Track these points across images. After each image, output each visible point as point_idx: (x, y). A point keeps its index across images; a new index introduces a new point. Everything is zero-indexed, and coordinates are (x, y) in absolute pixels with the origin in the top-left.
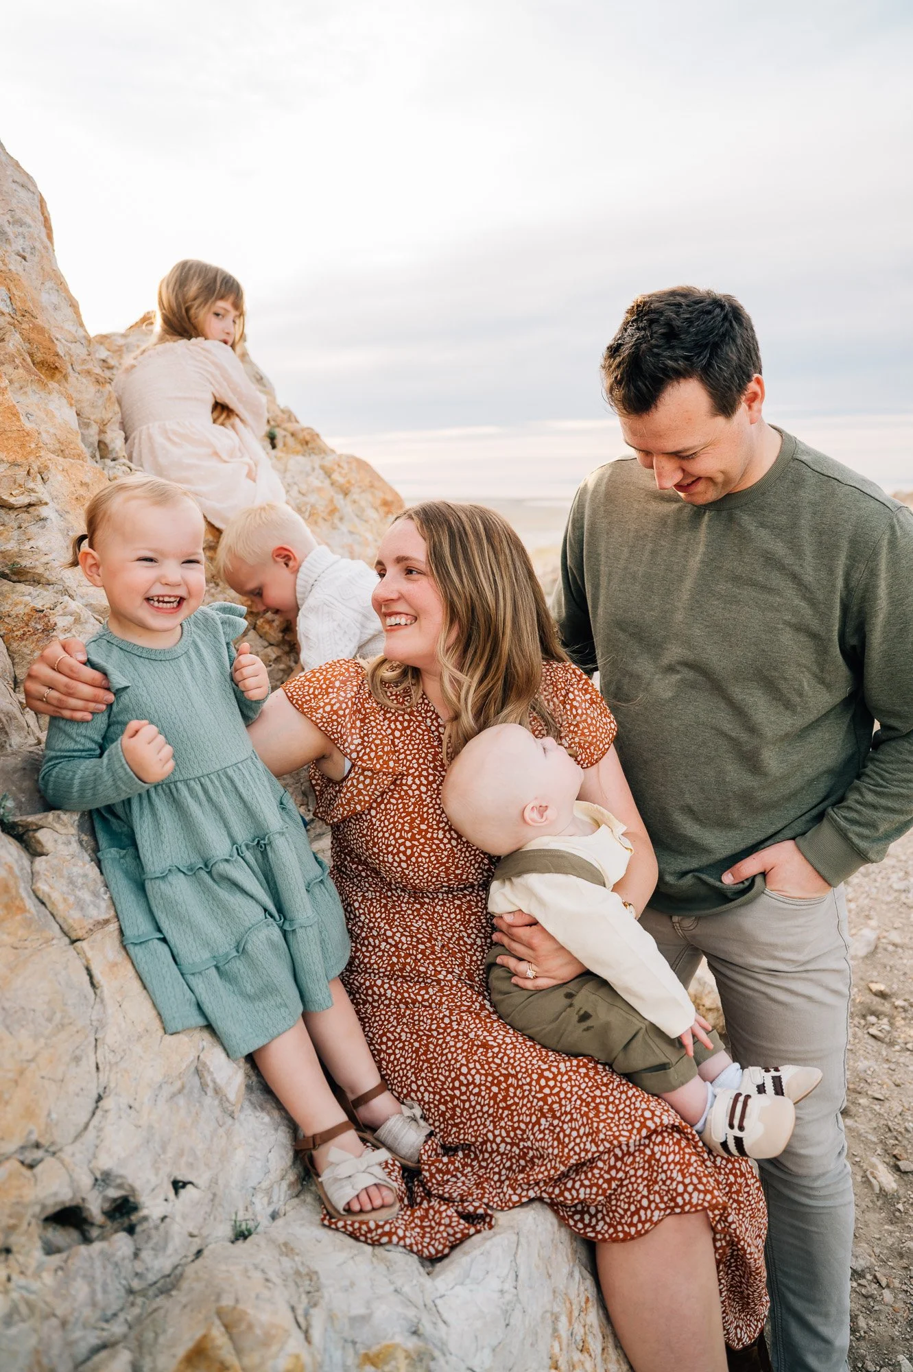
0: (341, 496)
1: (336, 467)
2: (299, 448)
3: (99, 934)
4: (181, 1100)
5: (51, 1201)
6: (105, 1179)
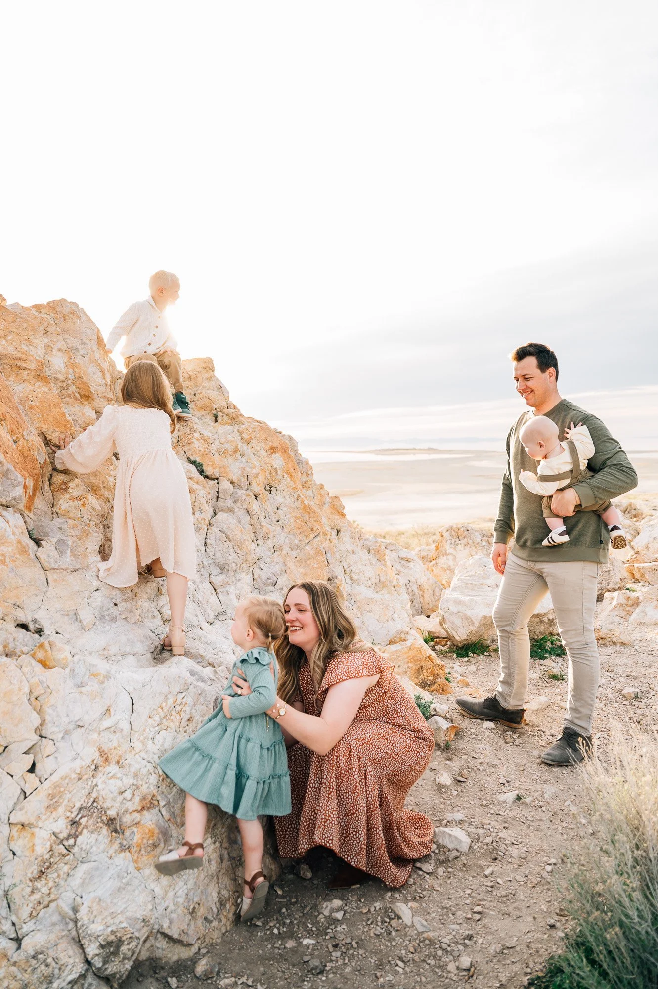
0: (244, 444)
1: (245, 429)
2: (230, 421)
3: (53, 571)
4: (66, 617)
5: (18, 618)
6: (35, 621)
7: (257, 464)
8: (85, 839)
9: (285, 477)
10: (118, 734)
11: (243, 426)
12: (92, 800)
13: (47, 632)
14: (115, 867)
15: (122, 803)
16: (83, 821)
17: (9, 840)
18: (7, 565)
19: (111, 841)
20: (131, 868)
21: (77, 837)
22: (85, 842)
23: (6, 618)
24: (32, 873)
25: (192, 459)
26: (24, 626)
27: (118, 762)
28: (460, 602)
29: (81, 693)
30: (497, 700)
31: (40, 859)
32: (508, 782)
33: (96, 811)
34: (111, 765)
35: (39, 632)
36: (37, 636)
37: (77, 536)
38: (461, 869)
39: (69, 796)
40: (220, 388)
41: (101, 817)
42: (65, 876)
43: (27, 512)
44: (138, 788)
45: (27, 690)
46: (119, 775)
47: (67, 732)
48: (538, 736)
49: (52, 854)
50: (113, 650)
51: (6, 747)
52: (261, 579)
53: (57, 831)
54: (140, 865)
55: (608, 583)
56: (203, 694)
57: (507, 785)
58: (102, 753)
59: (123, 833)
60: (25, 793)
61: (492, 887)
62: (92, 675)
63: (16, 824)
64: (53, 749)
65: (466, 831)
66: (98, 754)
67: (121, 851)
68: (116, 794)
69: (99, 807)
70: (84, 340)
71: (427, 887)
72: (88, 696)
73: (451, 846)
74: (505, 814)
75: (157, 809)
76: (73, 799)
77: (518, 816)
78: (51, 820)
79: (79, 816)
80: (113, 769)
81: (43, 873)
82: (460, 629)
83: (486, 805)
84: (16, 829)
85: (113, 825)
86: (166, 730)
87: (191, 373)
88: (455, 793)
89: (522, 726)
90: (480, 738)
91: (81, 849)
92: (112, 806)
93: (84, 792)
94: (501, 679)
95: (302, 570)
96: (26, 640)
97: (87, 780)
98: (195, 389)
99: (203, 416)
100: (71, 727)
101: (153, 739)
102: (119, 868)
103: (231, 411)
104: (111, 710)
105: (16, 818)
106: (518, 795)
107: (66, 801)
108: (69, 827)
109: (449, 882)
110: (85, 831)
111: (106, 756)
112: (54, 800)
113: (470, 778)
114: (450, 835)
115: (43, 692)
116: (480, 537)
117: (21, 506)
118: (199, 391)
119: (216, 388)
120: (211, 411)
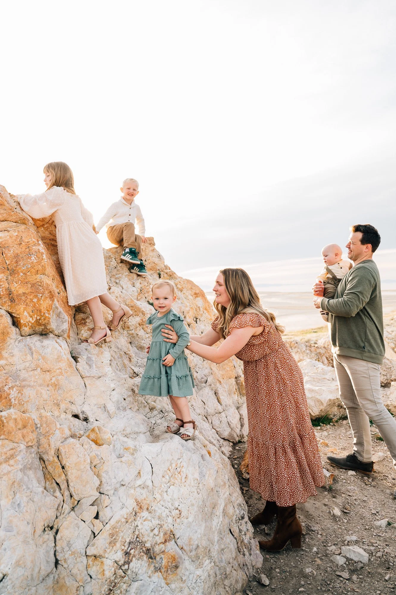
0: (180, 292)
1: (179, 283)
2: (168, 277)
3: (87, 378)
4: (100, 409)
5: (73, 411)
6: (83, 412)
7: (188, 304)
8: (135, 564)
9: (205, 312)
10: (145, 490)
11: (177, 280)
12: (136, 536)
13: (91, 419)
14: (153, 583)
15: (153, 537)
16: (132, 552)
17: (87, 567)
18: (63, 375)
19: (149, 565)
20: (163, 584)
21: (130, 563)
22: (135, 567)
23: (67, 411)
24: (105, 591)
26: (76, 416)
27: (148, 509)
28: (313, 390)
29: (121, 462)
30: (355, 456)
31: (108, 580)
32: (377, 512)
33: (139, 544)
34: (144, 512)
35: (86, 420)
36: (85, 423)
37: (96, 354)
38: (368, 576)
39: (122, 534)
40: (159, 256)
41: (142, 548)
42: (125, 592)
43: (68, 339)
44: (161, 527)
45: (89, 461)
46: (150, 518)
47: (116, 490)
48: (385, 480)
49: (116, 577)
50: (128, 430)
51: (79, 501)
52: (198, 379)
53: (117, 560)
54: (168, 581)
55: (391, 375)
56: (191, 460)
57: (377, 514)
58: (138, 503)
59: (155, 558)
60: (94, 534)
61: (393, 588)
62: (125, 449)
63: (91, 556)
64: (109, 501)
65: (363, 548)
66: (135, 504)
67: (155, 571)
68: (149, 531)
69: (140, 541)
71: (349, 589)
72: (126, 464)
73: (356, 559)
74: (383, 535)
75: (174, 540)
76: (125, 537)
77: (392, 537)
78: (113, 552)
79: (129, 549)
80: (145, 514)
81: (111, 590)
82: (314, 408)
83: (368, 529)
84: (91, 559)
85: (150, 554)
86: (173, 485)
88: (346, 521)
89: (373, 473)
90: (349, 482)
91: (133, 571)
92: (148, 540)
93: (131, 531)
94: (355, 442)
95: (221, 372)
96: (80, 426)
97: (131, 522)
98: (146, 257)
99: (152, 274)
100: (118, 485)
101: (167, 492)
102: (156, 584)
103: (168, 271)
104: (141, 473)
105: (91, 551)
106: (388, 522)
107: (121, 538)
108: (124, 556)
109: (363, 585)
110: (134, 559)
111: (140, 505)
112: (114, 538)
113: (352, 511)
114: (354, 552)
115: (99, 462)
116: (305, 347)
117: (65, 336)
118: (148, 259)
119: (157, 257)
120: (156, 271)
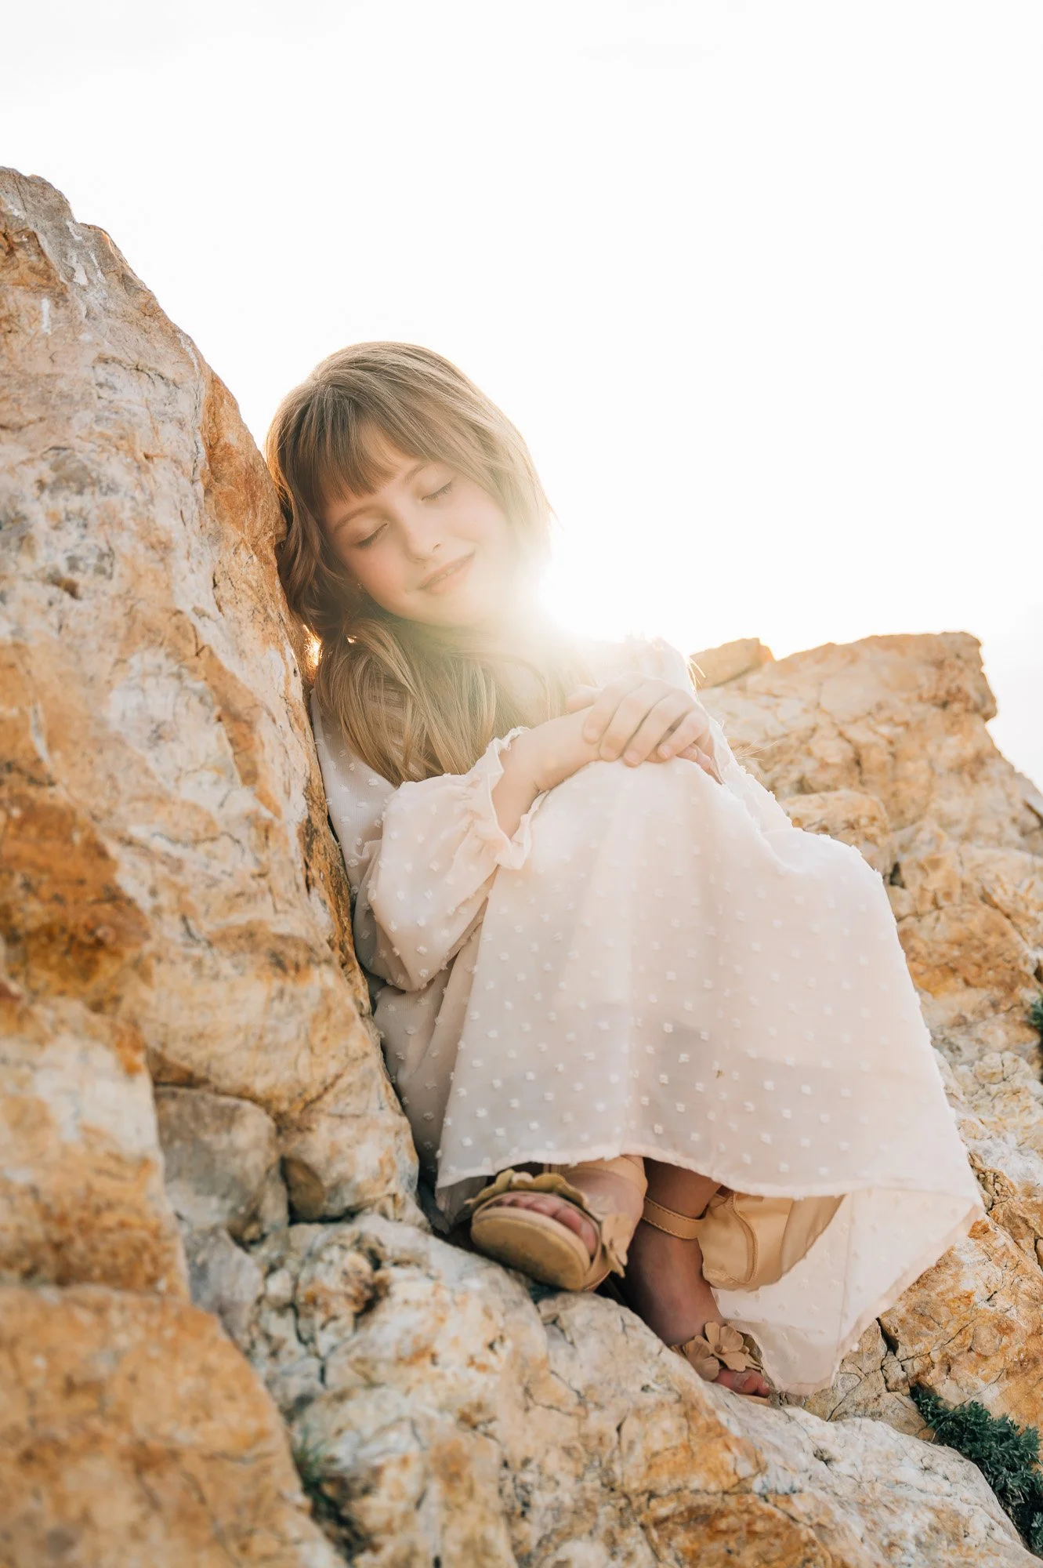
25: (951, 1394)
70: (85, 452)
87: (859, 734)
98: (897, 838)
118: (923, 853)
119: (1013, 833)
120: (1010, 989)
